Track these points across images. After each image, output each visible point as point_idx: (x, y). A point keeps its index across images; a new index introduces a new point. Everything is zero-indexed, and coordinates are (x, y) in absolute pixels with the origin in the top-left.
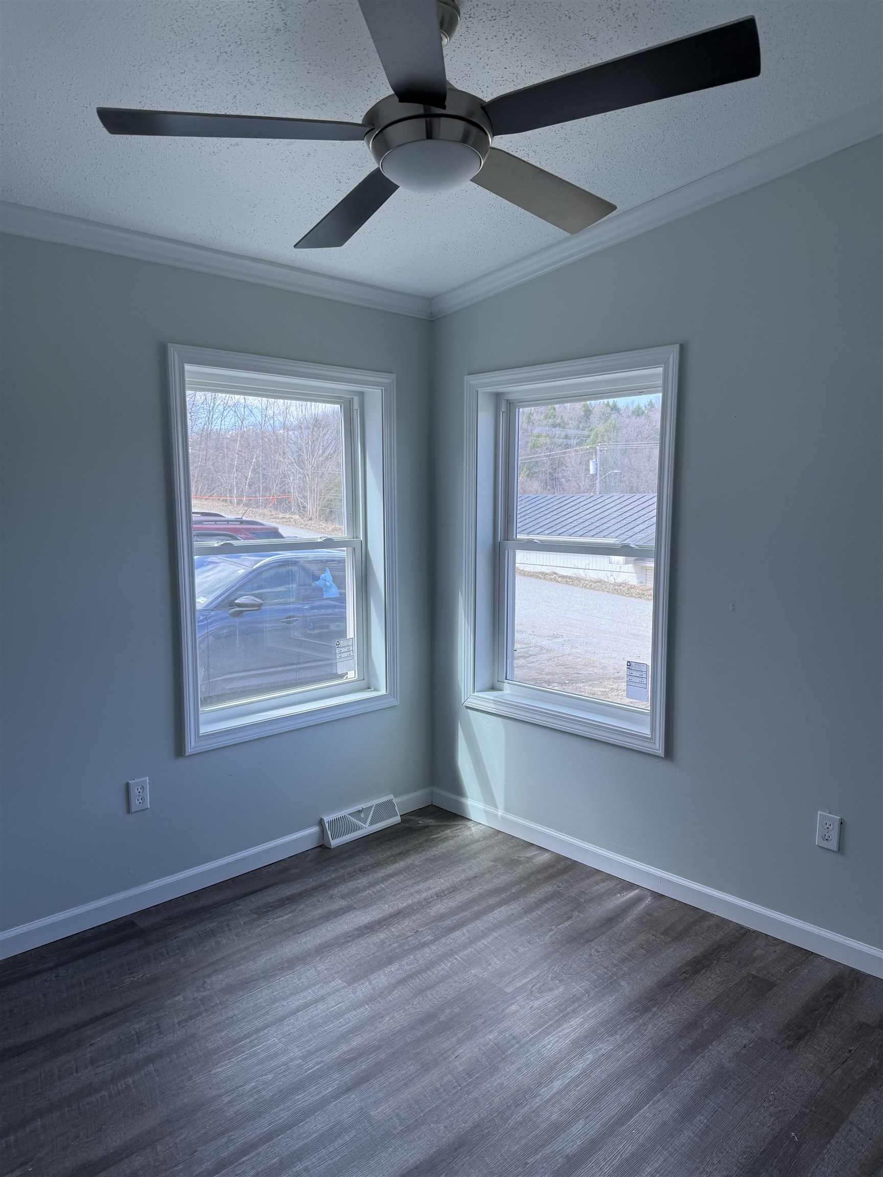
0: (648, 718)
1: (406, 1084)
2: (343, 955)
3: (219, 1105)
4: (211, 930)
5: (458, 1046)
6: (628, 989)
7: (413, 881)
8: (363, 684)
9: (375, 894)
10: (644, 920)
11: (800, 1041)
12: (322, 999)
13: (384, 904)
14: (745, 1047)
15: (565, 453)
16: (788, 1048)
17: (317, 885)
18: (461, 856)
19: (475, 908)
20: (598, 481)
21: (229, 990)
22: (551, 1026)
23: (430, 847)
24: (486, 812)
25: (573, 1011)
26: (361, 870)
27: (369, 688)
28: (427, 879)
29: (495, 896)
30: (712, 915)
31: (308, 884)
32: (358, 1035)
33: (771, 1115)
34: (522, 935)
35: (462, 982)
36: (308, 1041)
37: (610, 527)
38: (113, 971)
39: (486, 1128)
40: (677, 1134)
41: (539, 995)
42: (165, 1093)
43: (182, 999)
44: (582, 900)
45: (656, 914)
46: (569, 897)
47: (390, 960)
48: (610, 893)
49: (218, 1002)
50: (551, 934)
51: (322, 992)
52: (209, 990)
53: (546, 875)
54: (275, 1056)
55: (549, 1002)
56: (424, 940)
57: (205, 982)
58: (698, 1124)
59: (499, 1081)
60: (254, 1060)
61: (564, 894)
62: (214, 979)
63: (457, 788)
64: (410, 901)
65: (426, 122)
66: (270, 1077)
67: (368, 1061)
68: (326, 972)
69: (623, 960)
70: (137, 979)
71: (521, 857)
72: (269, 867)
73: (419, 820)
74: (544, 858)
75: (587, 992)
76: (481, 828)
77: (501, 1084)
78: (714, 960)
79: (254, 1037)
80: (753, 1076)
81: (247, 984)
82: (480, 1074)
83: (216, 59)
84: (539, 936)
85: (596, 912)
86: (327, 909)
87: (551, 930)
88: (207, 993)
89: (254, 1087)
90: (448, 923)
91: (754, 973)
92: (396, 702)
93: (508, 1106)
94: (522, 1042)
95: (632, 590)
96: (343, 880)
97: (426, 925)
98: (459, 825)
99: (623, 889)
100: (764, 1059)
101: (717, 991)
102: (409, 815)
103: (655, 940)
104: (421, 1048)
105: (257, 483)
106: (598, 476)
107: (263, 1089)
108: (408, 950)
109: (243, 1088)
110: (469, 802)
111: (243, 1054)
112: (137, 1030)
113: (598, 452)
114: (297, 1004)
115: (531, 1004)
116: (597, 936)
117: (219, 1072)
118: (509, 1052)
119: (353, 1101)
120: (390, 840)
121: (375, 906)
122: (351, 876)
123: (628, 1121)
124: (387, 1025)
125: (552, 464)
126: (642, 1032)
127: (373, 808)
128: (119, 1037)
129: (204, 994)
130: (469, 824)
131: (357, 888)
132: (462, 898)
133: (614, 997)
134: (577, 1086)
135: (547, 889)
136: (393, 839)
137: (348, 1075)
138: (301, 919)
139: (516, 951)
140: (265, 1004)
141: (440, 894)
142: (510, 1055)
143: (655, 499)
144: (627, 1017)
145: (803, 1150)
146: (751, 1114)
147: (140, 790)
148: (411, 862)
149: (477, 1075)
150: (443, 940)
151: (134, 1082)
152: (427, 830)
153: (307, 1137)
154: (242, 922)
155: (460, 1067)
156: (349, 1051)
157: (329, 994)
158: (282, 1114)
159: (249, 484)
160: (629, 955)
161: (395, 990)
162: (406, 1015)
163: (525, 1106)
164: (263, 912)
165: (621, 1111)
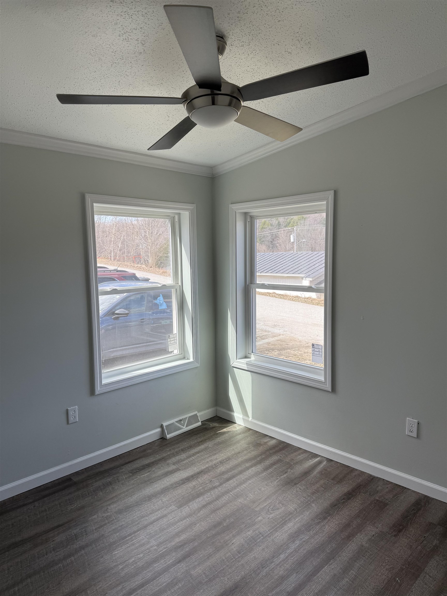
0: (323, 372)
1: (208, 558)
2: (175, 493)
3: (117, 570)
4: (109, 482)
5: (233, 538)
6: (316, 508)
7: (208, 455)
8: (181, 356)
9: (190, 462)
10: (323, 473)
11: (400, 532)
12: (165, 516)
13: (194, 467)
14: (373, 536)
15: (278, 231)
16: (394, 536)
17: (161, 458)
18: (232, 442)
19: (239, 469)
20: (295, 245)
21: (120, 512)
22: (278, 527)
23: (216, 437)
24: (243, 419)
25: (289, 519)
26: (182, 450)
27: (184, 358)
28: (215, 454)
29: (249, 462)
30: (356, 470)
31: (156, 458)
32: (184, 533)
33: (386, 570)
34: (263, 482)
35: (234, 506)
36: (160, 537)
37: (302, 268)
38: (62, 504)
39: (248, 579)
40: (341, 580)
41: (272, 512)
42: (90, 565)
43: (96, 517)
44: (292, 463)
45: (328, 470)
46: (286, 462)
47: (198, 495)
48: (306, 459)
49: (114, 518)
50: (277, 481)
51: (165, 512)
52: (110, 512)
53: (274, 451)
54: (144, 545)
55: (277, 515)
56: (215, 485)
57: (108, 508)
58: (351, 575)
59: (253, 555)
60: (133, 547)
61: (283, 460)
62: (112, 506)
63: (229, 407)
64: (207, 466)
65: (212, 97)
66: (142, 555)
67: (189, 547)
68: (167, 502)
69: (313, 493)
70: (74, 508)
71: (262, 442)
72: (137, 449)
73: (210, 424)
74: (273, 442)
75: (296, 509)
76: (241, 427)
77: (255, 557)
78: (358, 492)
79: (133, 535)
80: (378, 550)
81: (128, 508)
82: (244, 552)
83: (111, 66)
84: (271, 482)
85: (299, 469)
86: (166, 470)
87: (277, 479)
88: (109, 514)
89: (134, 561)
90: (226, 476)
91: (377, 498)
92: (198, 365)
93: (258, 568)
94: (264, 536)
95: (313, 301)
96: (173, 455)
97: (215, 477)
98: (230, 426)
99: (312, 457)
100: (383, 542)
101: (359, 508)
102: (206, 421)
103: (328, 483)
104: (215, 540)
105: (124, 250)
106: (295, 243)
107: (138, 562)
108: (207, 490)
109: (129, 561)
110: (235, 414)
111: (128, 544)
112: (75, 533)
113: (295, 231)
114: (153, 518)
115: (268, 516)
116: (300, 481)
117: (116, 553)
118: (258, 541)
119: (183, 566)
120: (196, 434)
121: (190, 468)
122: (177, 453)
123: (317, 574)
124: (198, 528)
125: (272, 237)
126: (323, 529)
127: (187, 418)
128: (66, 537)
129: (107, 514)
130: (235, 425)
131: (181, 459)
132: (233, 464)
133: (309, 512)
134: (292, 557)
135: (275, 458)
136: (198, 434)
137: (180, 554)
138: (154, 476)
139: (260, 490)
140: (137, 519)
141: (222, 461)
142: (259, 542)
143: (324, 255)
144: (316, 522)
145: (402, 587)
146: (377, 569)
147: (73, 413)
148: (207, 445)
149: (243, 553)
150: (224, 485)
151: (75, 559)
152: (214, 429)
153: (161, 585)
154: (125, 478)
155: (234, 549)
156: (179, 542)
157: (169, 513)
158: (148, 574)
159: (120, 250)
160: (316, 491)
161: (201, 510)
162: (207, 523)
163: (267, 568)
164: (135, 472)
165: (314, 569)
